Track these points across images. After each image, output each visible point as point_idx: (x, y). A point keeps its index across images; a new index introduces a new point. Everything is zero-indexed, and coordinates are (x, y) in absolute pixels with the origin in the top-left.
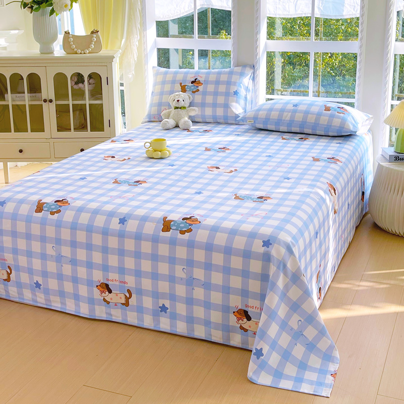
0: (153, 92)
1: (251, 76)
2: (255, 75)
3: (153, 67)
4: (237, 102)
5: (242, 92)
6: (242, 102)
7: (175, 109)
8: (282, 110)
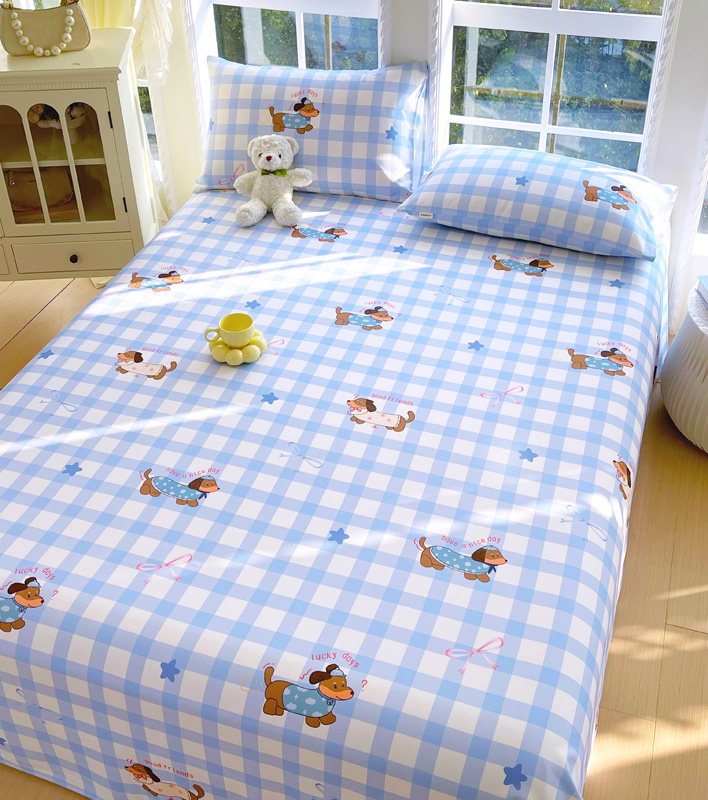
0: (212, 123)
1: (422, 88)
2: (431, 86)
3: (209, 58)
4: (394, 152)
5: (404, 128)
6: (404, 150)
7: (263, 174)
8: (494, 193)
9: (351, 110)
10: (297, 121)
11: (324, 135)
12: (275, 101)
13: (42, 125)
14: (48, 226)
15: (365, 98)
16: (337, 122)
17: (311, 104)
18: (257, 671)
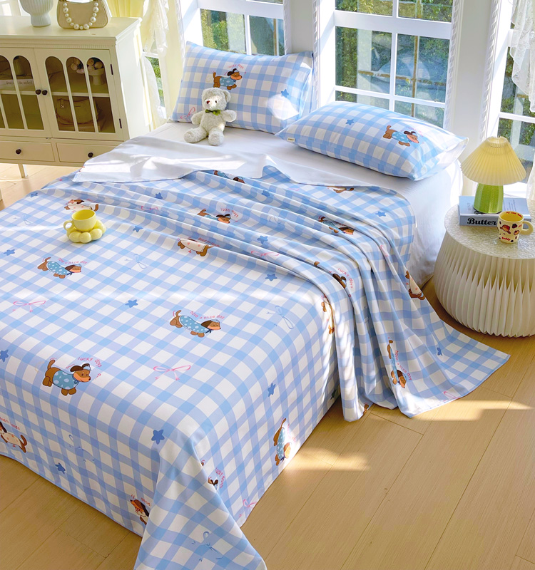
0: (182, 81)
5: (294, 91)
7: (206, 112)
8: (331, 128)
9: (261, 77)
10: (228, 82)
11: (243, 91)
12: (218, 69)
14: (77, 133)
15: (271, 71)
16: (251, 84)
17: (238, 72)
18: (46, 361)
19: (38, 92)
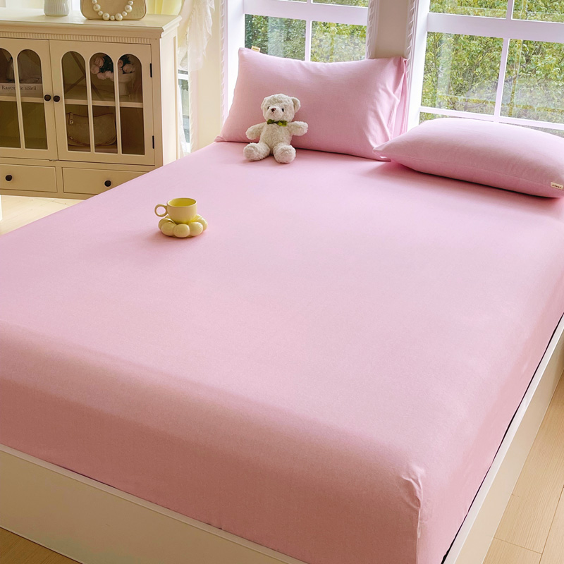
7: (269, 123)
13: (101, 76)
14: (93, 154)
19: (48, 98)
